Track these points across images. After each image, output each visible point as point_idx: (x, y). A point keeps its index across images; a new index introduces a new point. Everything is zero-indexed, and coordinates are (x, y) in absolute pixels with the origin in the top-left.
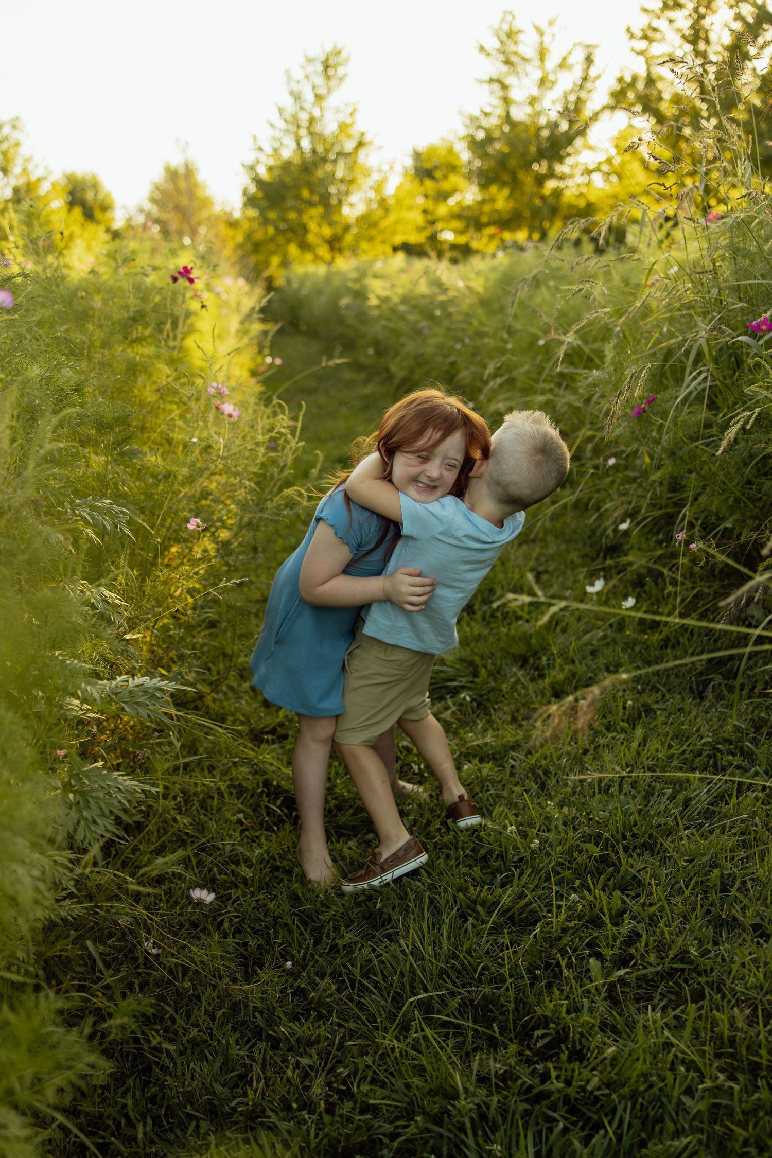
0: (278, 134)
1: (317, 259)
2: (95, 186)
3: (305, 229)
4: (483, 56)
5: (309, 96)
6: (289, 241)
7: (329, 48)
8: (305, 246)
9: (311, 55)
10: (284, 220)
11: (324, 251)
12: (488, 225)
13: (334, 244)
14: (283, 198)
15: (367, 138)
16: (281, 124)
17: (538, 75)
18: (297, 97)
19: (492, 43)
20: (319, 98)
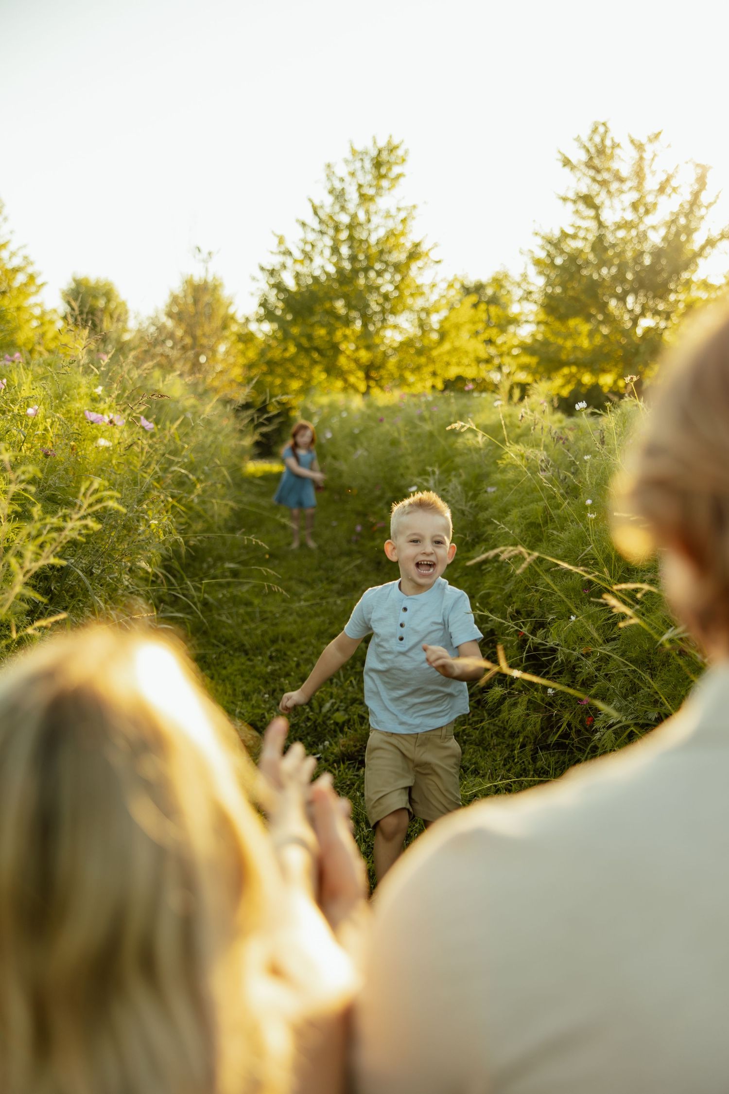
0: (311, 237)
1: (349, 387)
2: (108, 295)
3: (335, 349)
4: (567, 170)
5: (353, 196)
6: (314, 362)
7: (382, 143)
8: (332, 370)
9: (359, 147)
10: (310, 338)
11: (357, 379)
12: (568, 364)
13: (370, 371)
14: (311, 312)
15: (424, 248)
16: (314, 223)
17: (634, 196)
18: (339, 196)
19: (579, 156)
20: (364, 198)
